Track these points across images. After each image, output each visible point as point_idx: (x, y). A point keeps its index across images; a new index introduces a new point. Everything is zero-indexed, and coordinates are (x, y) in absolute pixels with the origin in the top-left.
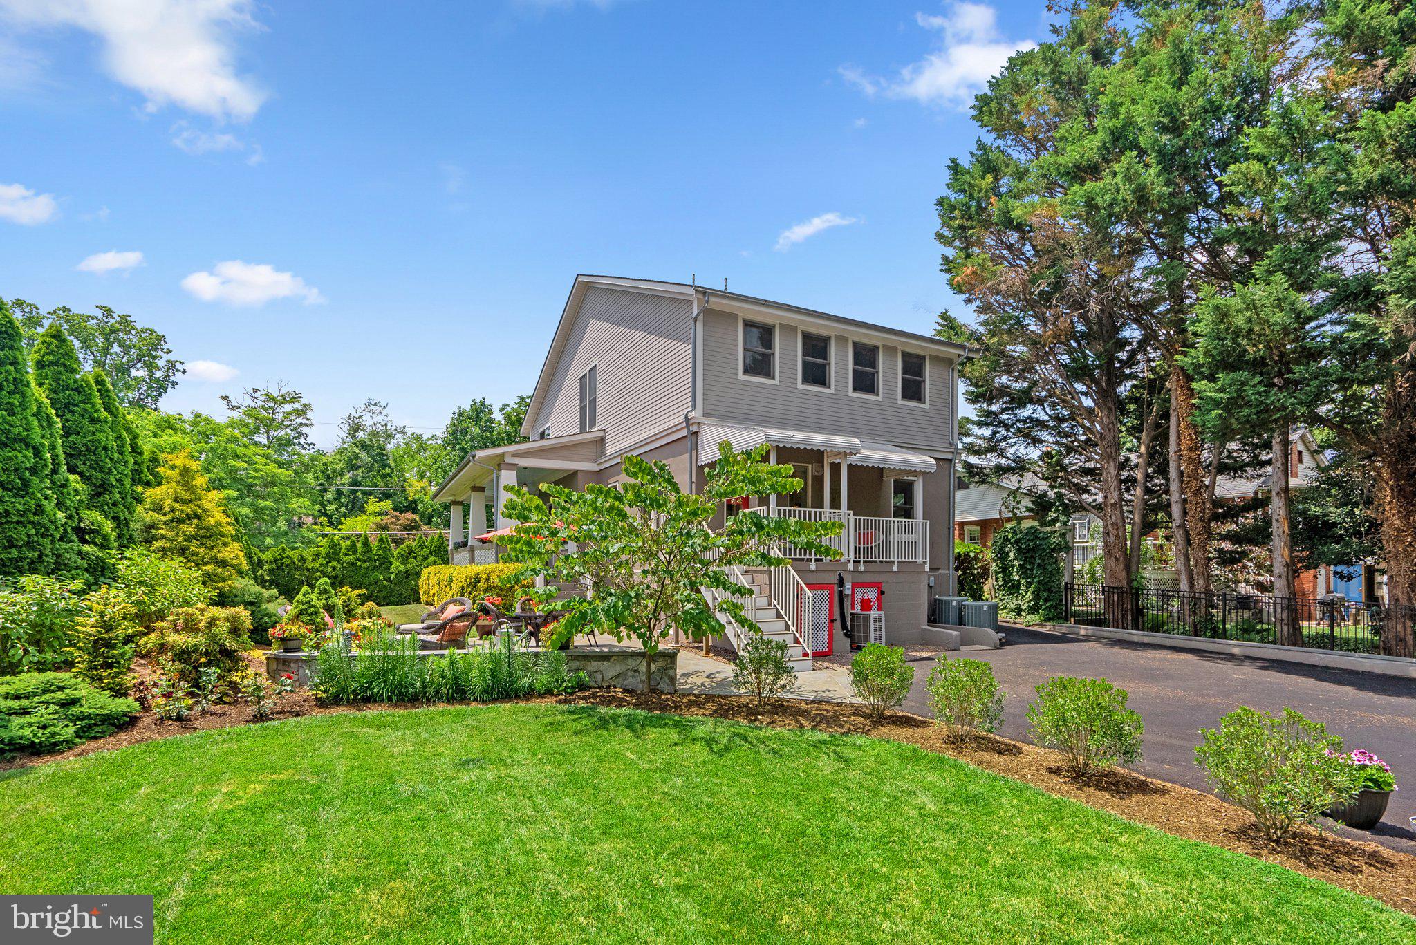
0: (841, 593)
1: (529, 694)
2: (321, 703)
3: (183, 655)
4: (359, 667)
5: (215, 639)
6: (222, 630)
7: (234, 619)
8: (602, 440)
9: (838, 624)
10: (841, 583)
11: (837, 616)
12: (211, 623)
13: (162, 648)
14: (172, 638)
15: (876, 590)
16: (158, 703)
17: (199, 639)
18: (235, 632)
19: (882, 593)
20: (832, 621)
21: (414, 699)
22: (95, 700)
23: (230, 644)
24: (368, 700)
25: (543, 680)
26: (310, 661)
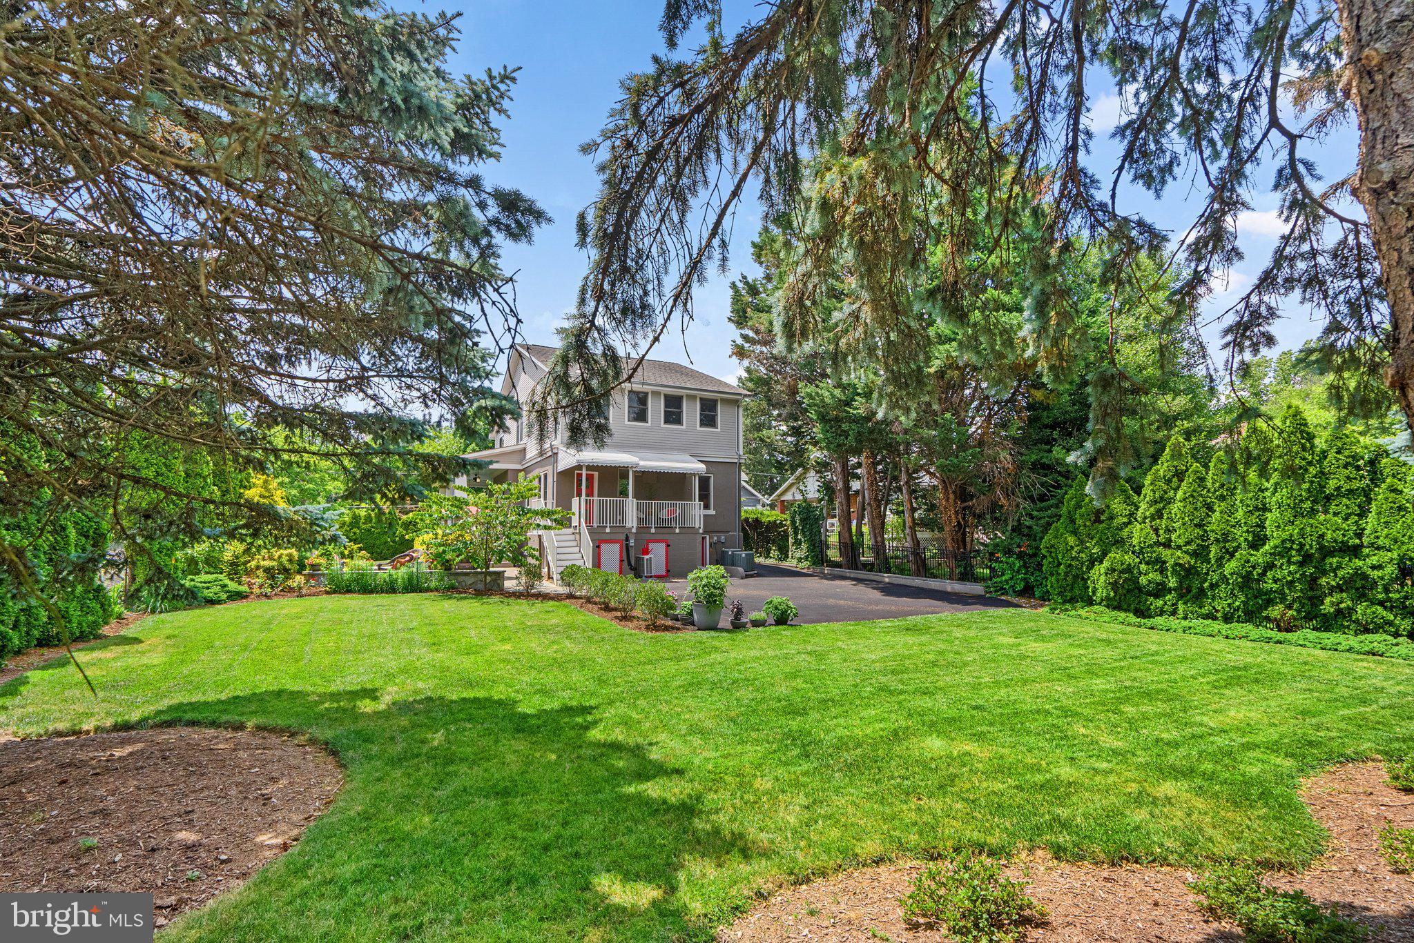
0: (627, 546)
1: (428, 590)
2: (328, 593)
3: (267, 570)
4: (346, 577)
5: (281, 564)
6: (285, 559)
7: (290, 555)
8: (525, 449)
9: (625, 563)
10: (627, 539)
11: (625, 558)
12: (280, 557)
13: (258, 567)
14: (262, 563)
15: (664, 545)
16: (256, 591)
17: (274, 563)
18: (290, 561)
19: (668, 546)
20: (621, 561)
21: (371, 592)
22: (233, 586)
23: (288, 566)
24: (349, 592)
25: (433, 584)
26: (323, 575)
